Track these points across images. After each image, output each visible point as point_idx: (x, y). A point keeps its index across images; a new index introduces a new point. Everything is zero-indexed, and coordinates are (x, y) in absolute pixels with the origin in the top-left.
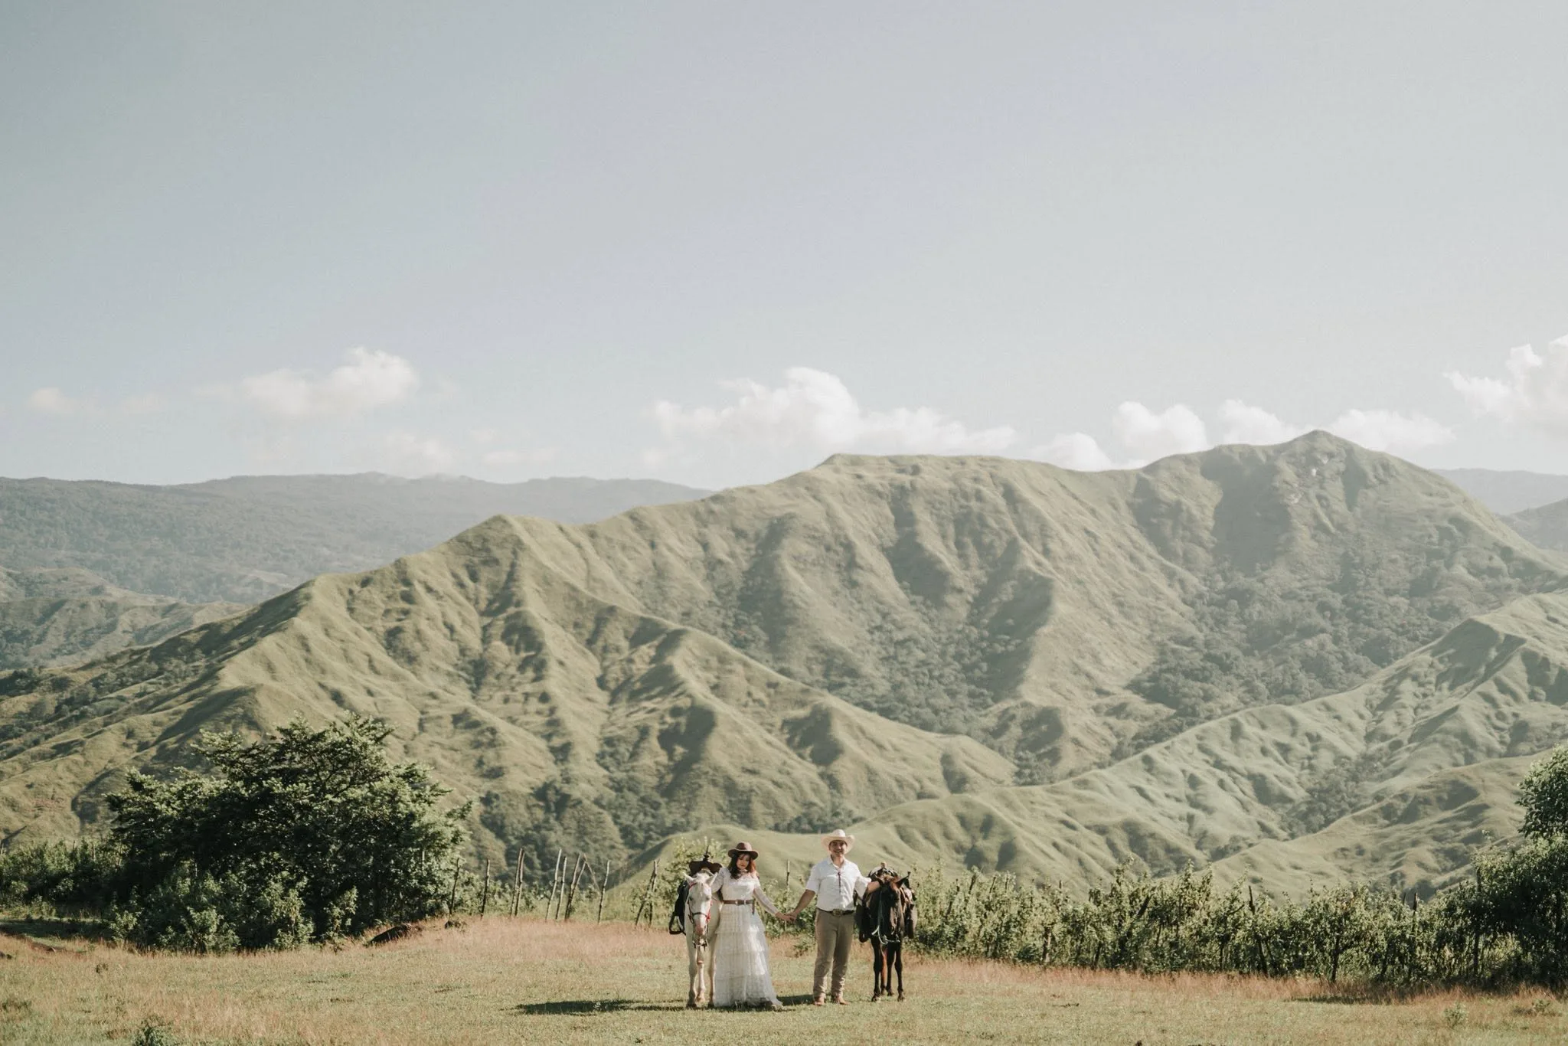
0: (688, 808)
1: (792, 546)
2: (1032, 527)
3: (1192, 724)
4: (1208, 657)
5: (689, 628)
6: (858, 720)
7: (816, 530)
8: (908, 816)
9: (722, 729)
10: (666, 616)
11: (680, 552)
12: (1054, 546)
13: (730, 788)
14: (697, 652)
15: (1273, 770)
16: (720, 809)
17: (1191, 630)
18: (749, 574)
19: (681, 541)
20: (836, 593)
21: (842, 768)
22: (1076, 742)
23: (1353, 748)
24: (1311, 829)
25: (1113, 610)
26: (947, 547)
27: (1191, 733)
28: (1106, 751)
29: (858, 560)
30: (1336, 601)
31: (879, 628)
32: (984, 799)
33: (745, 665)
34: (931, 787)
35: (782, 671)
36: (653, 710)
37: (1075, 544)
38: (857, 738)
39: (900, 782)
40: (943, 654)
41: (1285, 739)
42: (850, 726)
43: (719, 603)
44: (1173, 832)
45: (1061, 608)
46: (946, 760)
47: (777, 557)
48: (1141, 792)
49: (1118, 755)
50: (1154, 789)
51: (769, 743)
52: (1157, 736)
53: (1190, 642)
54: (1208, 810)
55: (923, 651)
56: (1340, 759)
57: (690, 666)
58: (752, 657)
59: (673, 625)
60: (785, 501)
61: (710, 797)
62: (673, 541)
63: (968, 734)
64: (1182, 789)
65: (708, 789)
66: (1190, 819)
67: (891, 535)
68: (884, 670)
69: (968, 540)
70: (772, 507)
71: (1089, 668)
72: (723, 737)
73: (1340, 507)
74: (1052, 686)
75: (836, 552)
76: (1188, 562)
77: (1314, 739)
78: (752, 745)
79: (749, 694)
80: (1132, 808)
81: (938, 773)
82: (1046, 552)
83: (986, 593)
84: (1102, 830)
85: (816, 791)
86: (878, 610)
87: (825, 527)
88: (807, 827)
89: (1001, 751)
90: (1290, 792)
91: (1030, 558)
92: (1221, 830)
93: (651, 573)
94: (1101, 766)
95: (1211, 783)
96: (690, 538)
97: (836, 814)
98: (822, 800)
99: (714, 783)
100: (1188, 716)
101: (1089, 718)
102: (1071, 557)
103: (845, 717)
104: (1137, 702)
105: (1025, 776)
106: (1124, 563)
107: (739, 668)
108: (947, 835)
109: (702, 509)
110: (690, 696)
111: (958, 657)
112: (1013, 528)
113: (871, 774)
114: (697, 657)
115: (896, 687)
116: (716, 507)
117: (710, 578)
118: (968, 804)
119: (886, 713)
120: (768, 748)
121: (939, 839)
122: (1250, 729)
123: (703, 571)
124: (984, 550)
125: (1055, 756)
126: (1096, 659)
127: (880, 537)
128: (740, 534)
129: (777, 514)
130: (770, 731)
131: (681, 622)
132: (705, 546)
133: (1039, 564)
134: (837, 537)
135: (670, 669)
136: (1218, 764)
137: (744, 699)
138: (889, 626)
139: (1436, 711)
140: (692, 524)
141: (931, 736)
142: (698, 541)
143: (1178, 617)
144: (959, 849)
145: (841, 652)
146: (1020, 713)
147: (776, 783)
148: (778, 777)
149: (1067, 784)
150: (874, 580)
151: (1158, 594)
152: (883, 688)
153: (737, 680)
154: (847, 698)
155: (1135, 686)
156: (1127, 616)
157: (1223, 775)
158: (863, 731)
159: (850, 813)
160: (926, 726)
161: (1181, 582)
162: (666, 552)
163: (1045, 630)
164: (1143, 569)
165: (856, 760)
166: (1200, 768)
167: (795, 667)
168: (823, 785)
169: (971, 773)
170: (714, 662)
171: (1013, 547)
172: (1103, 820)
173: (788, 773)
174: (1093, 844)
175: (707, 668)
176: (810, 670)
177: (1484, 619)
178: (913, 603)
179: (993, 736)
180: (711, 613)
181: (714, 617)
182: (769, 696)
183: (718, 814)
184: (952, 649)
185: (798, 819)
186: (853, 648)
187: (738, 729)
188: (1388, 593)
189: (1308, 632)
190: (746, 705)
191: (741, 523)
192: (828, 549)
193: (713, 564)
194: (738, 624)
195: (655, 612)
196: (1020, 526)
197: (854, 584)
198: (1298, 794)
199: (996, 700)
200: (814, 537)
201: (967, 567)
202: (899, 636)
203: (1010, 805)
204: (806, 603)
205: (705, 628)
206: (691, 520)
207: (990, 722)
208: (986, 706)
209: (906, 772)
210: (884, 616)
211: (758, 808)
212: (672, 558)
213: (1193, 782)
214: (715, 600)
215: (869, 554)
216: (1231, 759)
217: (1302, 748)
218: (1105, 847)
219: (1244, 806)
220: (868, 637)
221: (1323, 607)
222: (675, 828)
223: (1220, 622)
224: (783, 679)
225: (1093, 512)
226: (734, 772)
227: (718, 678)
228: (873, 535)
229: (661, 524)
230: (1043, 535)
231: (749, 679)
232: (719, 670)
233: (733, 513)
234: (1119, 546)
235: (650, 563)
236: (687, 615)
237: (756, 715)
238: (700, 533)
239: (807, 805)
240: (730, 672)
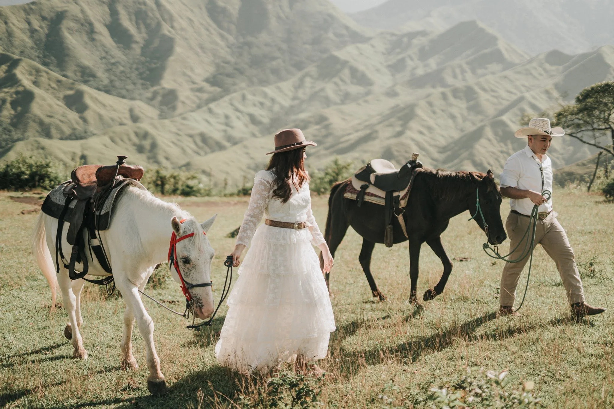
0: (24, 132)
1: (66, 24)
2: (166, 17)
3: (227, 94)
4: (236, 69)
5: (23, 58)
6: (95, 95)
7: (77, 17)
8: (114, 132)
9: (37, 100)
10: (13, 53)
11: (18, 26)
12: (175, 24)
13: (41, 123)
14: (26, 68)
15: (257, 112)
16: (38, 132)
17: (229, 58)
18: (48, 35)
19: (19, 21)
20: (86, 43)
21: (88, 115)
22: (183, 103)
23: (287, 103)
24: (270, 133)
25: (199, 50)
26: (132, 24)
27: (227, 98)
28: (194, 106)
29: (96, 30)
30: (284, 46)
31: (104, 58)
32: (145, 126)
33: (47, 73)
34: (125, 121)
35: (64, 76)
36: (8, 92)
37: (184, 24)
38: (94, 102)
39: (112, 119)
40: (131, 68)
41: (262, 100)
42: (92, 97)
43: (37, 48)
44: (217, 135)
45: (178, 49)
46: (131, 111)
47: (60, 29)
48: (207, 121)
49: (199, 107)
50: (212, 120)
51: (58, 105)
52: (214, 99)
53: (228, 63)
54: (232, 127)
55: (123, 66)
56: (282, 107)
57: (23, 74)
58: (51, 70)
59: (16, 57)
60: (64, 5)
61: (33, 127)
62: (15, 22)
63: (141, 100)
64: (222, 120)
65: (32, 123)
66: (225, 131)
67: (108, 19)
68: (107, 75)
69: (140, 22)
70: (58, 7)
71: (189, 73)
72: (38, 103)
73: (287, 10)
74: (175, 81)
75: (86, 27)
76: (229, 31)
77: (273, 100)
78: (50, 106)
79: (49, 85)
80: (203, 128)
81: (128, 115)
82: (172, 27)
83: (147, 44)
84: (191, 136)
85: (78, 123)
86: (104, 51)
87: (80, 15)
88: (74, 137)
89: (154, 107)
90: (263, 120)
91: (166, 29)
92: (236, 134)
93: (6, 35)
94: (192, 111)
95: (234, 117)
96: (23, 20)
97: (86, 132)
98: (80, 127)
99: (34, 121)
100: (226, 91)
101: (188, 93)
102: (182, 29)
103: (90, 94)
104: (207, 86)
105: (162, 116)
106: (203, 31)
107: (44, 74)
108: (130, 140)
109: (27, 7)
110: (24, 86)
111: (137, 69)
112: (158, 16)
113: (100, 117)
114: (26, 70)
115: (111, 81)
116: (33, 7)
117: (32, 37)
118: (139, 128)
119: (107, 92)
120: (57, 107)
121: (127, 141)
122: (249, 97)
123: (29, 34)
124: (147, 26)
125: (174, 108)
126: (192, 70)
127: (104, 20)
128: (44, 18)
129: (60, 10)
130: (58, 100)
131: (20, 55)
132: (29, 23)
133: (169, 32)
134: (86, 20)
135: (15, 75)
136: (237, 110)
137: (48, 87)
138: (109, 57)
139: (317, 89)
140: (23, 14)
141: (124, 101)
142: (25, 20)
143: (224, 52)
144: (134, 145)
145: (88, 68)
146: (161, 92)
147: (61, 121)
148: (62, 119)
149: (178, 119)
150: (102, 38)
151: (217, 44)
152: (106, 82)
153: (44, 79)
154: (91, 86)
155: (207, 80)
156: (204, 52)
157: (238, 114)
158: (97, 100)
159: (91, 132)
160: (123, 97)
161: (227, 40)
162: (11, 25)
163: (171, 58)
164: (211, 34)
165: (94, 111)
166: (230, 112)
167: (70, 74)
168: (81, 121)
169: (141, 115)
170: (34, 72)
171: (159, 25)
172: (192, 132)
173: (66, 117)
174: (188, 141)
175: (31, 74)
176: (75, 74)
177: (336, 53)
178: (118, 47)
179: (150, 100)
180: (33, 52)
181: (34, 53)
182: (58, 86)
183: (37, 134)
184: (135, 66)
185: (70, 135)
186: (93, 66)
187: (44, 99)
188: (304, 43)
189: (274, 58)
190: (48, 90)
191: (45, 14)
192: (82, 25)
193: (33, 31)
194: (45, 56)
195: (8, 51)
196: (162, 16)
197: (93, 40)
198: (266, 120)
199: (152, 86)
200: (76, 20)
201: (140, 32)
202: (113, 61)
203: (155, 127)
204: (74, 47)
205: (30, 58)
206: (22, 12)
207: (149, 95)
208: (147, 88)
209: (115, 115)
210: (107, 52)
211: (53, 131)
212: (14, 29)
213: (227, 117)
214: (35, 46)
215: (100, 27)
216: (241, 107)
217: (268, 103)
218: (193, 142)
219: (246, 126)
220: (100, 61)
221: (280, 49)
222: (19, 140)
223: (241, 55)
224: (63, 79)
225: (192, 11)
226: (43, 117)
227: (36, 78)
228: (102, 20)
229: (9, 14)
230: (171, 19)
231: (49, 79)
232: (36, 75)
233: (41, 9)
234: (202, 24)
235: (5, 30)
236: (22, 52)
237: (53, 93)
238: (27, 18)
239: (74, 129)
240: (41, 76)
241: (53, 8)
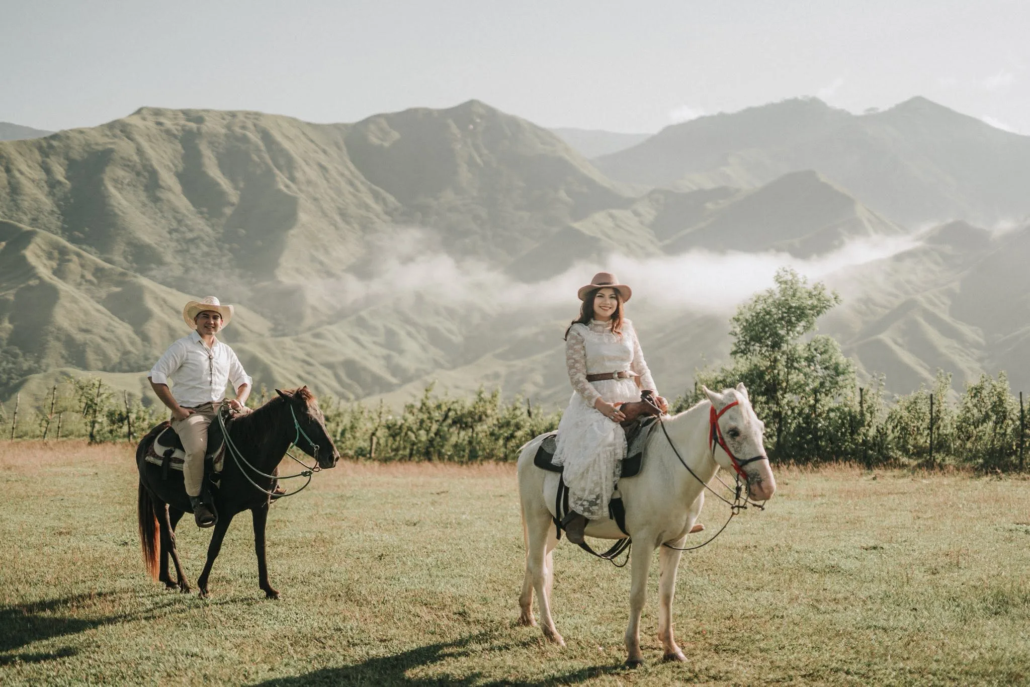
0: (40, 357)
1: (113, 173)
2: (282, 162)
5: (38, 230)
6: (163, 295)
7: (130, 161)
9: (64, 301)
10: (20, 221)
11: (29, 175)
12: (298, 175)
13: (69, 342)
14: (43, 247)
15: (442, 324)
16: (63, 357)
19: (29, 167)
20: (144, 205)
21: (153, 328)
22: (313, 308)
24: (467, 362)
25: (338, 218)
26: (224, 173)
28: (333, 313)
29: (161, 183)
30: (483, 213)
31: (176, 230)
32: (251, 347)
33: (79, 255)
35: (107, 260)
38: (161, 306)
40: (221, 248)
42: (156, 298)
43: (59, 212)
44: (376, 366)
45: (303, 217)
47: (102, 180)
48: (356, 340)
49: (341, 316)
50: (365, 339)
51: (98, 311)
52: (367, 302)
54: (401, 352)
55: (207, 246)
57: (38, 257)
58: (84, 250)
59: (26, 228)
60: (107, 140)
61: (55, 348)
62: (24, 168)
63: (239, 303)
64: (382, 338)
65: (53, 343)
66: (388, 358)
67: (181, 164)
68: (179, 259)
70: (97, 144)
71: (322, 258)
72: (65, 307)
73: (486, 152)
74: (298, 270)
75: (144, 177)
76: (387, 187)
78: (86, 313)
79: (83, 277)
80: (350, 351)
82: (293, 179)
84: (330, 366)
85: (133, 343)
86: (175, 218)
87: (136, 158)
88: (127, 368)
89: (262, 315)
90: (453, 338)
91: (281, 181)
92: (407, 363)
93: (8, 190)
94: (330, 323)
95: (402, 334)
96: (36, 165)
97: (146, 359)
98: (136, 350)
99: (58, 339)
101: (322, 291)
102: (309, 182)
103: (152, 292)
104: (353, 280)
105: (278, 331)
106: (344, 185)
107: (75, 258)
109: (44, 144)
110: (40, 278)
112: (268, 161)
113: (172, 331)
114: (43, 250)
115: (188, 271)
116: (55, 143)
117: (51, 194)
119: (182, 289)
120: (97, 314)
123: (46, 189)
124: (248, 177)
125: (298, 317)
126: (327, 252)
127: (174, 165)
128: (72, 163)
129: (100, 148)
130: (98, 302)
131: (31, 225)
132: (48, 170)
133: (287, 186)
134: (144, 166)
135: (24, 258)
136: (407, 321)
137: (79, 280)
138: (183, 229)
140: (37, 156)
142: (41, 167)
145: (149, 246)
146: (276, 290)
147: (103, 338)
148: (107, 335)
149: (307, 336)
150: (170, 197)
151: (367, 207)
152: (178, 271)
153: (74, 266)
154: (153, 278)
155: (352, 270)
156: (348, 223)
157: (409, 328)
158: (165, 301)
161: (384, 201)
162: (18, 175)
163: (293, 232)
164: (358, 190)
165: (162, 322)
166: (395, 324)
167: (117, 258)
168: (138, 340)
169: (241, 329)
170: (56, 254)
171: (269, 173)
172: (331, 359)
173: (112, 332)
174: (324, 375)
175: (50, 257)
176: (126, 258)
177: (577, 225)
178: (199, 212)
179: (255, 304)
180: (53, 219)
181: (55, 222)
182: (97, 278)
183: (62, 361)
185: (120, 363)
186: (157, 244)
187: (74, 301)
188: (518, 208)
189: (466, 233)
190: (80, 284)
191: (74, 155)
192: (138, 174)
194: (72, 227)
195: (10, 218)
196: (274, 161)
197: (156, 200)
198: (457, 339)
199: (259, 280)
200: (127, 165)
201: (236, 187)
202: (190, 235)
203: (268, 350)
204: (123, 212)
205: (49, 230)
206: (37, 152)
208: (252, 284)
210: (179, 222)
211: (91, 356)
212: (22, 180)
213: (390, 333)
214: (55, 209)
215: (168, 178)
216: (416, 318)
217: (461, 310)
218: (332, 377)
219: (424, 348)
220: (168, 236)
221: (476, 217)
222: (31, 371)
224: (107, 266)
225: (325, 152)
226: (73, 331)
227: (59, 265)
228: (171, 165)
229: (14, 155)
230: (289, 165)
231: (82, 266)
232: (59, 259)
233: (68, 147)
234: (342, 175)
235: (6, 182)
236: (35, 220)
237: (88, 291)
238: (43, 162)
239: (126, 353)
240: (69, 261)
241: (89, 145)
